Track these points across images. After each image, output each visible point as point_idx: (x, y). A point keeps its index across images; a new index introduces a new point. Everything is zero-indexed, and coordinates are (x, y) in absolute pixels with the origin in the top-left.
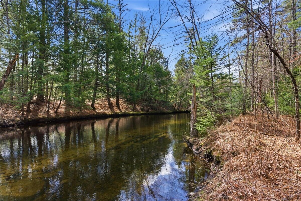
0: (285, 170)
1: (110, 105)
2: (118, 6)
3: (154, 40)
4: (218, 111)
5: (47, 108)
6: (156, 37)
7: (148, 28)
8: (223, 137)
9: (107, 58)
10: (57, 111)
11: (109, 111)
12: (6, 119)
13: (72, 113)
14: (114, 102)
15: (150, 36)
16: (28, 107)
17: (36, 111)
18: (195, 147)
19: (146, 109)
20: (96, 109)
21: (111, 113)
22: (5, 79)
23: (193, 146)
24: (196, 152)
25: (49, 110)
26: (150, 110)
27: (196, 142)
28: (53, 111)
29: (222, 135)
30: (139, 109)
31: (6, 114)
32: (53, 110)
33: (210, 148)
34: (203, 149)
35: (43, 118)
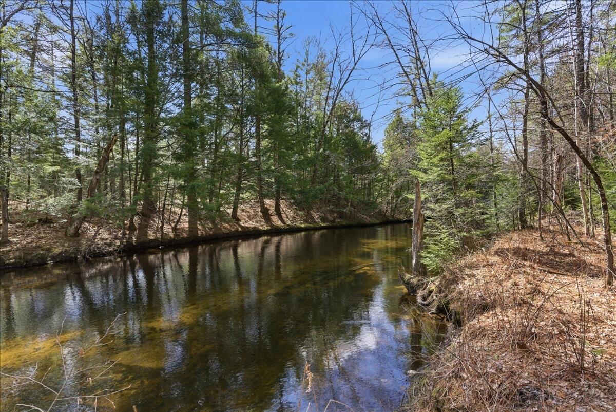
0: (560, 338)
1: (265, 211)
2: (274, 29)
3: (342, 88)
4: (464, 228)
5: (160, 222)
6: (345, 83)
7: (330, 66)
8: (469, 276)
9: (258, 129)
10: (176, 226)
11: (263, 223)
12: (100, 242)
13: (200, 230)
14: (270, 206)
15: (335, 82)
16: (131, 222)
17: (144, 227)
18: (420, 293)
19: (330, 218)
20: (240, 221)
21: (266, 228)
22: (98, 177)
23: (418, 291)
24: (423, 302)
25: (163, 225)
26: (338, 220)
27: (423, 284)
28: (170, 227)
29: (468, 273)
30: (317, 219)
31: (99, 234)
32: (170, 224)
33: (446, 296)
34: (434, 297)
35: (156, 240)
